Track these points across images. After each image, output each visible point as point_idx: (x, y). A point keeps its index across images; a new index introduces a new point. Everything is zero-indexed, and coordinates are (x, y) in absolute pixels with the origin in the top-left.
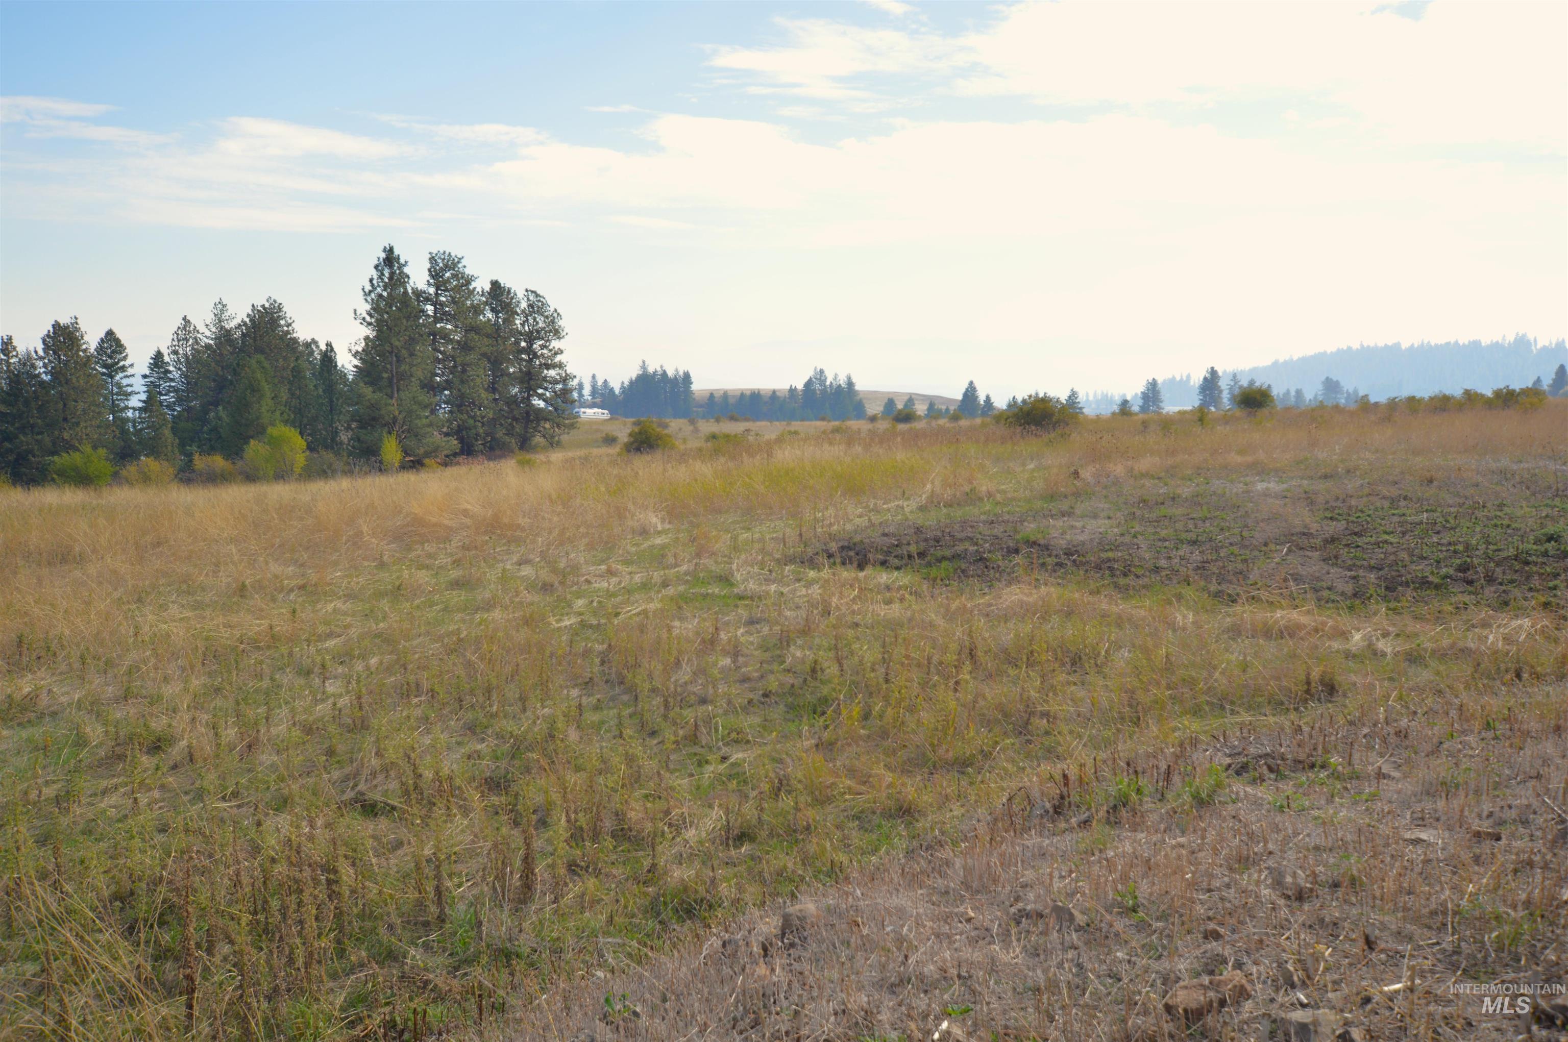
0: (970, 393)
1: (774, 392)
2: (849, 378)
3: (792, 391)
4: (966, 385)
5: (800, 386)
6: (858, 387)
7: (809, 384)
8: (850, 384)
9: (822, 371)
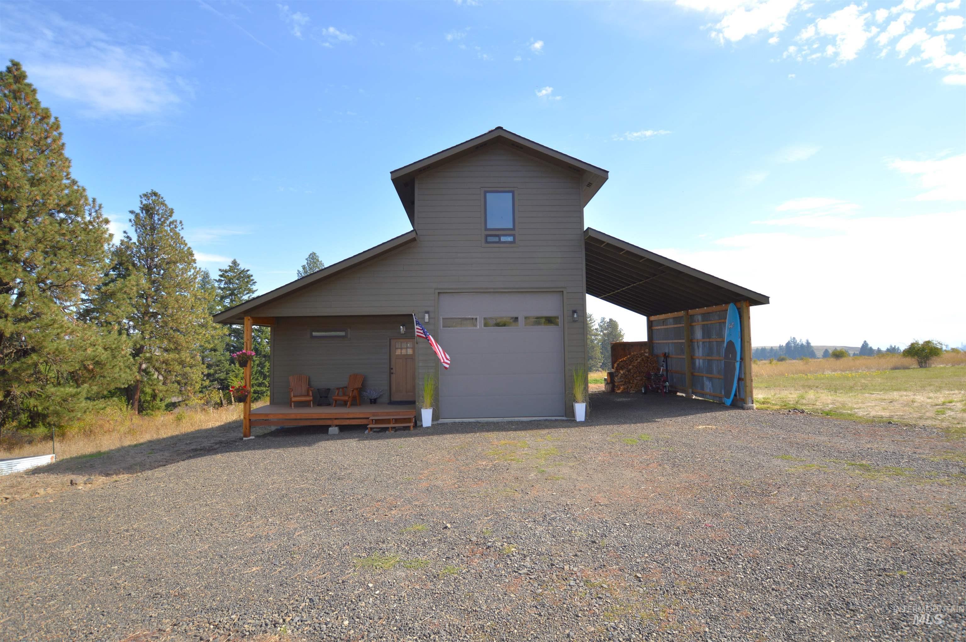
0: (865, 345)
1: (772, 347)
2: (807, 341)
3: (781, 347)
4: (863, 343)
5: (784, 345)
6: (812, 344)
7: (788, 344)
8: (808, 343)
9: (794, 338)
